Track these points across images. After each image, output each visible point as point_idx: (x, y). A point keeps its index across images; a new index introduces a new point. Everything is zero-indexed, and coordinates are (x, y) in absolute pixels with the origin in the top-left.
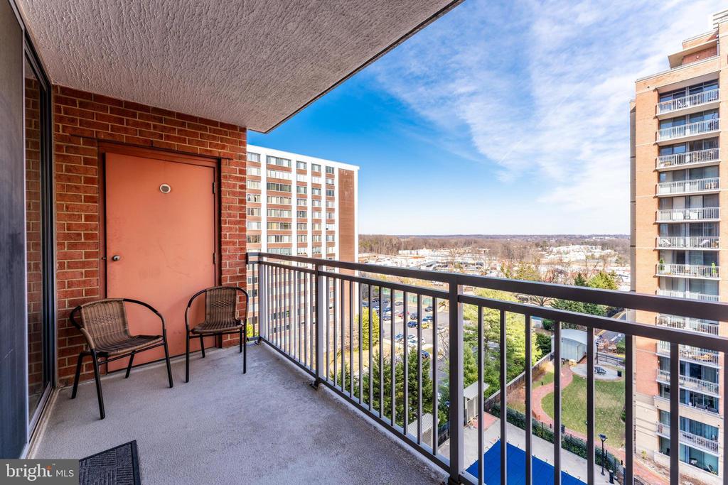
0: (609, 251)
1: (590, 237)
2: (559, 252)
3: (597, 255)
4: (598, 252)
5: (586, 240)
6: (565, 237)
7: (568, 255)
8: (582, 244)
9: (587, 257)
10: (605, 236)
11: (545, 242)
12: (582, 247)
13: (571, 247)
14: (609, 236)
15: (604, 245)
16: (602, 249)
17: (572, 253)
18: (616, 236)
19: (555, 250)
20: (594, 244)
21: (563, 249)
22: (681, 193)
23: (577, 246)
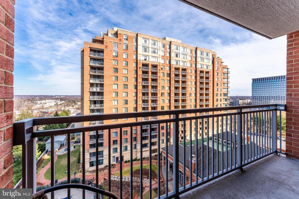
0: (63, 101)
1: (55, 96)
2: (41, 103)
3: (59, 103)
4: (59, 102)
5: (54, 97)
6: (44, 96)
7: (46, 104)
8: (52, 99)
9: (55, 105)
10: (61, 96)
11: (33, 99)
12: (52, 100)
13: (47, 101)
14: (63, 96)
15: (61, 99)
16: (61, 101)
17: (48, 103)
18: (66, 96)
19: (39, 102)
20: (57, 99)
21: (43, 101)
22: (95, 82)
23: (50, 100)
